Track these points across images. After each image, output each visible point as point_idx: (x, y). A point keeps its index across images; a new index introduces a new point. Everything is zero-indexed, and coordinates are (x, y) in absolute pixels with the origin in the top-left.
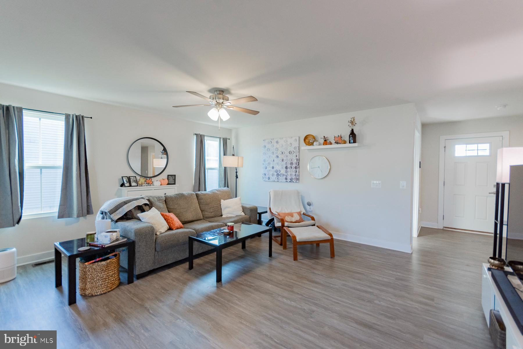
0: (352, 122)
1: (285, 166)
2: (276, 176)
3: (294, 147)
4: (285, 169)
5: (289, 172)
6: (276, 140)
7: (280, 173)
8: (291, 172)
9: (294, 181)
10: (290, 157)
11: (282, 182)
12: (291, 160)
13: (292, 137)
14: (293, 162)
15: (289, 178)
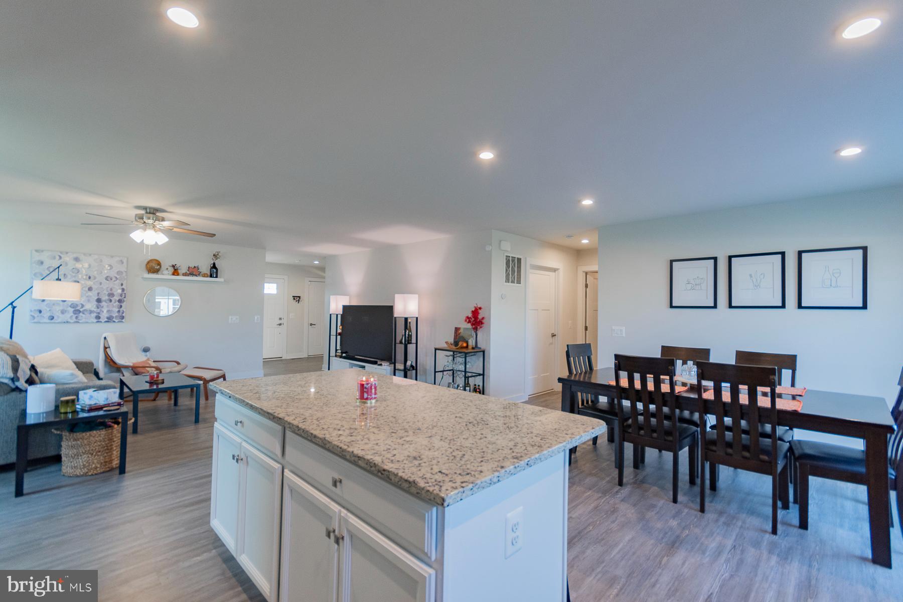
1: (96, 298)
2: (72, 314)
3: (118, 272)
4: (96, 303)
5: (104, 307)
6: (75, 255)
7: (84, 309)
8: (108, 309)
9: (116, 321)
10: (107, 285)
11: (87, 322)
12: (109, 289)
13: (112, 257)
14: (115, 293)
15: (104, 315)
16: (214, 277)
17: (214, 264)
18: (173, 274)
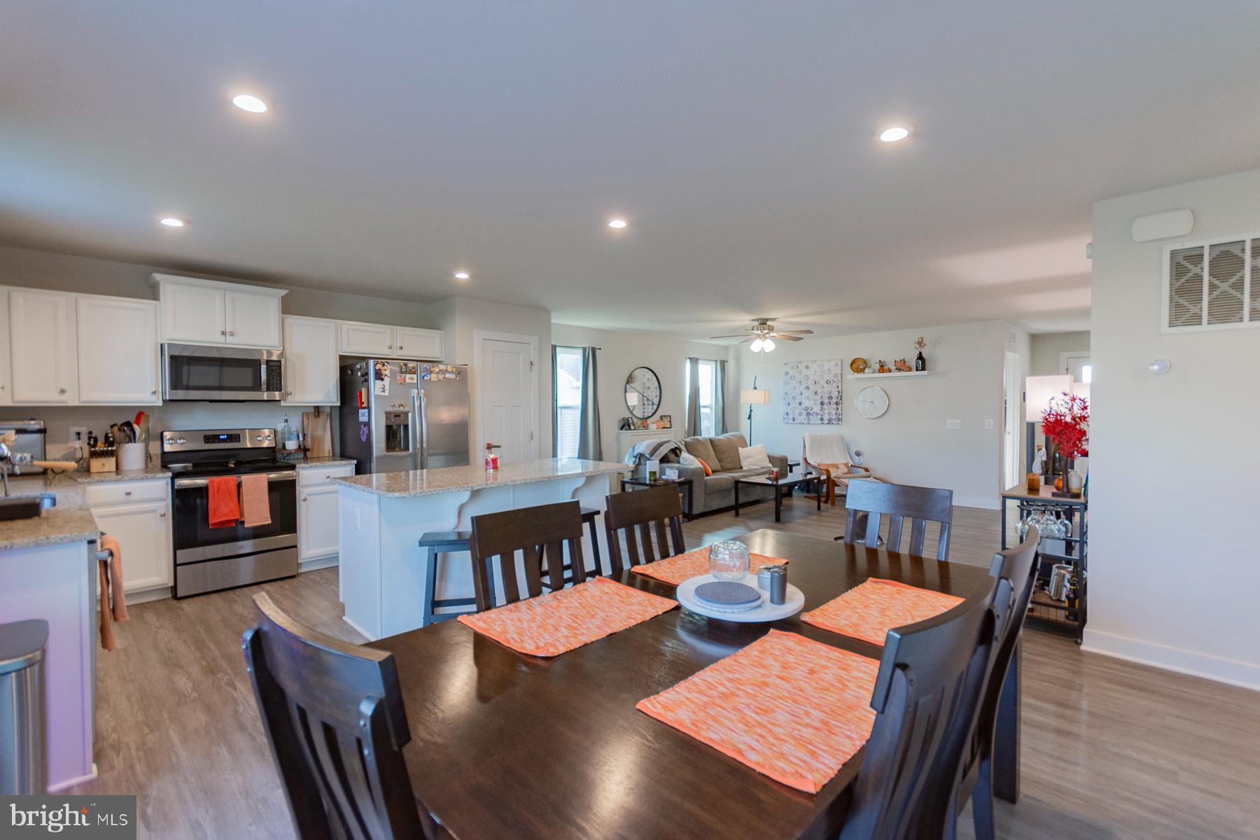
0: (920, 343)
1: (820, 402)
2: (805, 417)
3: (835, 375)
4: (820, 406)
5: (826, 410)
6: (806, 364)
7: (812, 411)
8: (830, 411)
9: (835, 423)
10: (827, 388)
11: (815, 424)
12: (829, 392)
13: (830, 361)
14: (833, 396)
15: (826, 417)
16: (922, 370)
17: (920, 353)
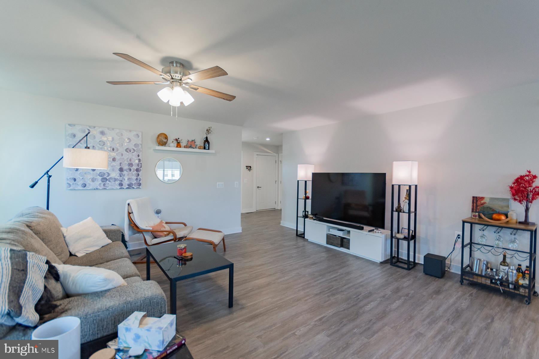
0: (208, 131)
1: (119, 168)
2: (101, 182)
3: (135, 145)
4: (119, 172)
5: (126, 175)
6: (101, 130)
7: (110, 177)
8: (128, 177)
9: (135, 187)
10: (127, 156)
11: (113, 189)
12: (129, 159)
13: (130, 131)
14: (133, 163)
15: (126, 183)
16: (207, 149)
17: (207, 138)
18: (177, 147)
